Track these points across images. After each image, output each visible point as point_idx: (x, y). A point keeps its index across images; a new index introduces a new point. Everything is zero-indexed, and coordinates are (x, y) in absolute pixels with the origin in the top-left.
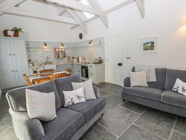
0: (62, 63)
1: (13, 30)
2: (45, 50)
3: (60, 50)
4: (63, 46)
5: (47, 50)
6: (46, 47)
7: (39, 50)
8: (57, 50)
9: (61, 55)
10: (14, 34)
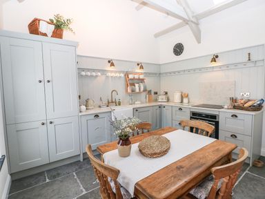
1: (51, 22)
2: (109, 74)
3: (136, 77)
4: (141, 67)
5: (113, 74)
6: (112, 68)
7: (99, 74)
8: (131, 76)
9: (137, 86)
10: (53, 32)
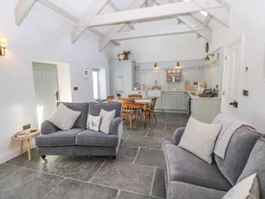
0: (175, 89)
2: (155, 71)
3: (174, 71)
4: (178, 65)
8: (169, 72)
9: (173, 78)
10: (124, 57)
